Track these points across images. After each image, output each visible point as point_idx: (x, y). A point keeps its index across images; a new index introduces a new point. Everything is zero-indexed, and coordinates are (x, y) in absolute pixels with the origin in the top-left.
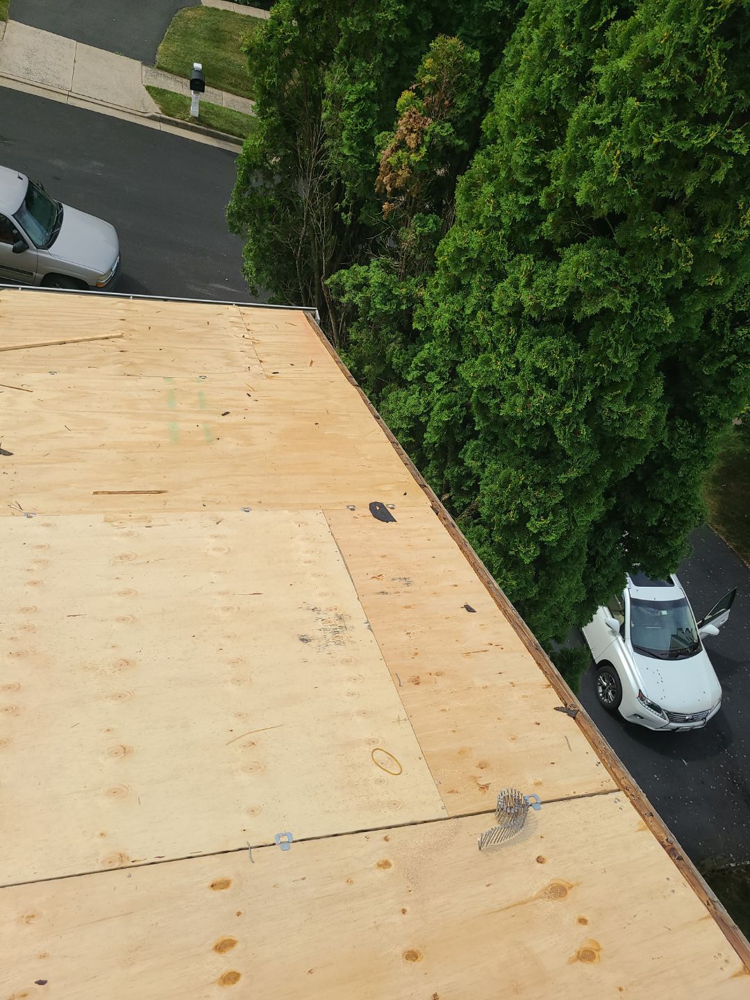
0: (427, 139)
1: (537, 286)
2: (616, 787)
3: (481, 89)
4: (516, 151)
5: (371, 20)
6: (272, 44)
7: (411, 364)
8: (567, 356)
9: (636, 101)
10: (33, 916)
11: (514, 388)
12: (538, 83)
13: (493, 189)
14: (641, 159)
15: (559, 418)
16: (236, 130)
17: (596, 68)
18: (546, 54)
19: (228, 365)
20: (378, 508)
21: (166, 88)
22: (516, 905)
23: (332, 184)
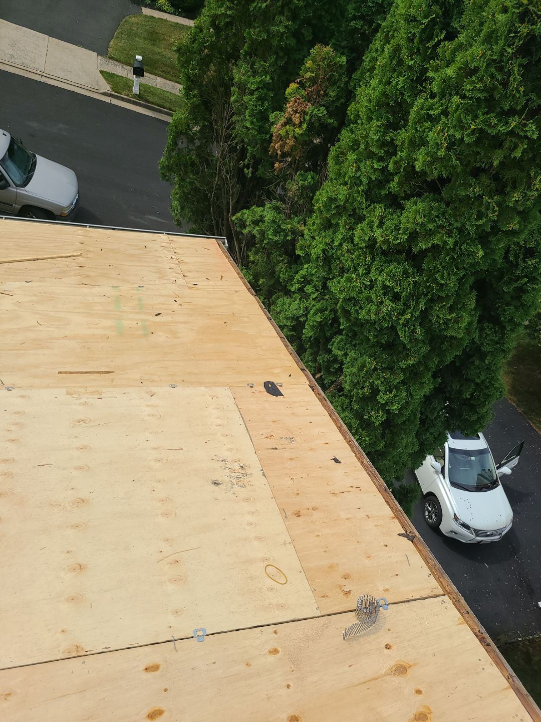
0: (307, 118)
1: (386, 227)
2: (442, 593)
3: (347, 83)
4: (372, 130)
5: (268, 32)
6: (195, 46)
7: (294, 279)
8: (407, 277)
9: (459, 99)
10: (10, 694)
11: (369, 300)
12: (388, 82)
13: (355, 157)
14: (462, 140)
15: (401, 322)
16: (167, 105)
17: (430, 74)
18: (395, 62)
19: (160, 278)
20: (270, 386)
21: (115, 73)
22: (370, 680)
23: (238, 147)
